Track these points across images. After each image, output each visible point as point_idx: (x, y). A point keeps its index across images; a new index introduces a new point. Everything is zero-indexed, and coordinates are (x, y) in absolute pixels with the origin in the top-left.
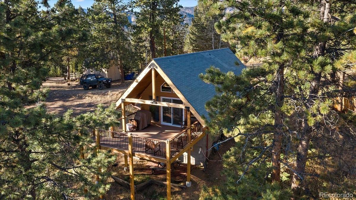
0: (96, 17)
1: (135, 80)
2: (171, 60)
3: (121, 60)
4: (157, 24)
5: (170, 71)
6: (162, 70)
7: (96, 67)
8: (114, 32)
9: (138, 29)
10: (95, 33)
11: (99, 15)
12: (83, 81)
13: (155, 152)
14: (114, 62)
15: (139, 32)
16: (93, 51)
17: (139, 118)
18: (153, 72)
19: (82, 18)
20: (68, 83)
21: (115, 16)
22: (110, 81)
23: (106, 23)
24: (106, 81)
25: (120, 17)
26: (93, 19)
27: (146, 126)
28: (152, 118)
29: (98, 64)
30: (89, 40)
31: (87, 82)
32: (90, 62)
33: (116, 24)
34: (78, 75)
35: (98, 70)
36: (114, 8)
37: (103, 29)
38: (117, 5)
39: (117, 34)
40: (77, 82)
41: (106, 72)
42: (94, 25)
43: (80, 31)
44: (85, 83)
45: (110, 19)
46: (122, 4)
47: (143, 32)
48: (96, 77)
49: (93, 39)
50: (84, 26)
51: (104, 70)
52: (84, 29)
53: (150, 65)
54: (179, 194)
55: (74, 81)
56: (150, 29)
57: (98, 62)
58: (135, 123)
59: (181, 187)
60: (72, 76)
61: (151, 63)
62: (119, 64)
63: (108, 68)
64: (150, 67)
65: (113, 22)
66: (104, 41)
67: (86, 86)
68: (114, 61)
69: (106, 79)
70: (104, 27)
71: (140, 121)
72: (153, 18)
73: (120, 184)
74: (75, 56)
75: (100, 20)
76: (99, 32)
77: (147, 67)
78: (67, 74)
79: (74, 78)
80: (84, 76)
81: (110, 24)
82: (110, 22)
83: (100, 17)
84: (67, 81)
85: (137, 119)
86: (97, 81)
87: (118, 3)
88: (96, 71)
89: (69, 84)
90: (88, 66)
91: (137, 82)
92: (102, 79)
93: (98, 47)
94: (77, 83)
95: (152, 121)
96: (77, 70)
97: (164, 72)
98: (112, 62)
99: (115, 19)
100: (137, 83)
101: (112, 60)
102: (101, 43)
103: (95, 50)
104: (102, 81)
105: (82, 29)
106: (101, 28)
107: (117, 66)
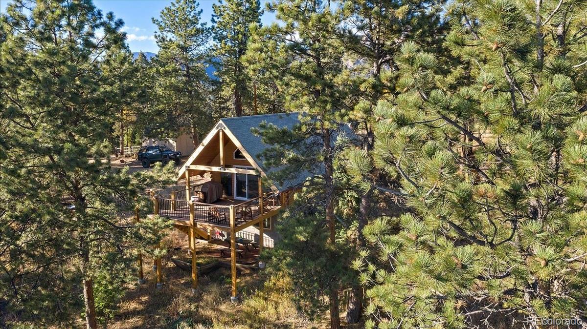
0: (161, 70)
1: (201, 144)
2: (243, 120)
3: (195, 127)
4: (243, 79)
5: (241, 132)
6: (231, 131)
7: (160, 136)
8: (185, 88)
9: (218, 85)
10: (160, 90)
11: (166, 66)
12: (142, 155)
13: (219, 221)
14: (184, 129)
15: (220, 89)
16: (156, 115)
17: (206, 190)
18: (221, 134)
19: (144, 68)
20: (121, 159)
21: (188, 68)
22: (178, 156)
23: (175, 77)
24: (174, 154)
25: (194, 69)
26: (158, 72)
27: (215, 200)
28: (224, 191)
29: (163, 132)
30: (153, 99)
31: (147, 157)
32: (153, 129)
33: (189, 78)
34: (135, 149)
35: (163, 140)
36: (186, 58)
37: (170, 85)
38: (190, 53)
39: (190, 92)
40: (134, 158)
41: (175, 144)
42: (158, 80)
43: (140, 87)
44: (145, 158)
45: (180, 71)
46: (197, 51)
47: (223, 89)
48: (160, 150)
49: (157, 99)
50: (146, 81)
51: (171, 141)
52: (145, 85)
53: (218, 126)
54: (249, 276)
55: (130, 157)
56: (234, 85)
57: (163, 129)
58: (201, 196)
59: (252, 269)
60: (127, 151)
61: (218, 123)
62: (192, 133)
63: (176, 138)
64: (217, 128)
65: (184, 75)
66: (171, 101)
67: (145, 162)
68: (184, 127)
69: (173, 152)
70: (172, 83)
71: (208, 193)
72: (240, 70)
73: (181, 267)
74: (132, 122)
75: (167, 74)
76: (165, 89)
77: (215, 128)
78: (120, 148)
79: (129, 153)
80: (144, 149)
81: (180, 78)
82: (181, 76)
83: (167, 69)
84: (120, 158)
85: (204, 191)
86: (161, 155)
87: (191, 51)
88: (160, 140)
89: (122, 161)
90: (149, 134)
91: (203, 145)
92: (168, 152)
93: (164, 110)
94: (133, 160)
95: (223, 196)
96: (135, 143)
97: (232, 133)
98: (182, 129)
99: (187, 72)
100: (203, 147)
101: (182, 126)
102: (168, 103)
103: (159, 113)
104: (168, 154)
105: (143, 85)
106: (168, 84)
107: (189, 134)
